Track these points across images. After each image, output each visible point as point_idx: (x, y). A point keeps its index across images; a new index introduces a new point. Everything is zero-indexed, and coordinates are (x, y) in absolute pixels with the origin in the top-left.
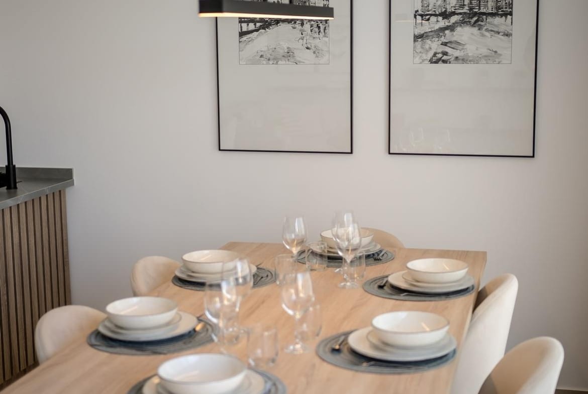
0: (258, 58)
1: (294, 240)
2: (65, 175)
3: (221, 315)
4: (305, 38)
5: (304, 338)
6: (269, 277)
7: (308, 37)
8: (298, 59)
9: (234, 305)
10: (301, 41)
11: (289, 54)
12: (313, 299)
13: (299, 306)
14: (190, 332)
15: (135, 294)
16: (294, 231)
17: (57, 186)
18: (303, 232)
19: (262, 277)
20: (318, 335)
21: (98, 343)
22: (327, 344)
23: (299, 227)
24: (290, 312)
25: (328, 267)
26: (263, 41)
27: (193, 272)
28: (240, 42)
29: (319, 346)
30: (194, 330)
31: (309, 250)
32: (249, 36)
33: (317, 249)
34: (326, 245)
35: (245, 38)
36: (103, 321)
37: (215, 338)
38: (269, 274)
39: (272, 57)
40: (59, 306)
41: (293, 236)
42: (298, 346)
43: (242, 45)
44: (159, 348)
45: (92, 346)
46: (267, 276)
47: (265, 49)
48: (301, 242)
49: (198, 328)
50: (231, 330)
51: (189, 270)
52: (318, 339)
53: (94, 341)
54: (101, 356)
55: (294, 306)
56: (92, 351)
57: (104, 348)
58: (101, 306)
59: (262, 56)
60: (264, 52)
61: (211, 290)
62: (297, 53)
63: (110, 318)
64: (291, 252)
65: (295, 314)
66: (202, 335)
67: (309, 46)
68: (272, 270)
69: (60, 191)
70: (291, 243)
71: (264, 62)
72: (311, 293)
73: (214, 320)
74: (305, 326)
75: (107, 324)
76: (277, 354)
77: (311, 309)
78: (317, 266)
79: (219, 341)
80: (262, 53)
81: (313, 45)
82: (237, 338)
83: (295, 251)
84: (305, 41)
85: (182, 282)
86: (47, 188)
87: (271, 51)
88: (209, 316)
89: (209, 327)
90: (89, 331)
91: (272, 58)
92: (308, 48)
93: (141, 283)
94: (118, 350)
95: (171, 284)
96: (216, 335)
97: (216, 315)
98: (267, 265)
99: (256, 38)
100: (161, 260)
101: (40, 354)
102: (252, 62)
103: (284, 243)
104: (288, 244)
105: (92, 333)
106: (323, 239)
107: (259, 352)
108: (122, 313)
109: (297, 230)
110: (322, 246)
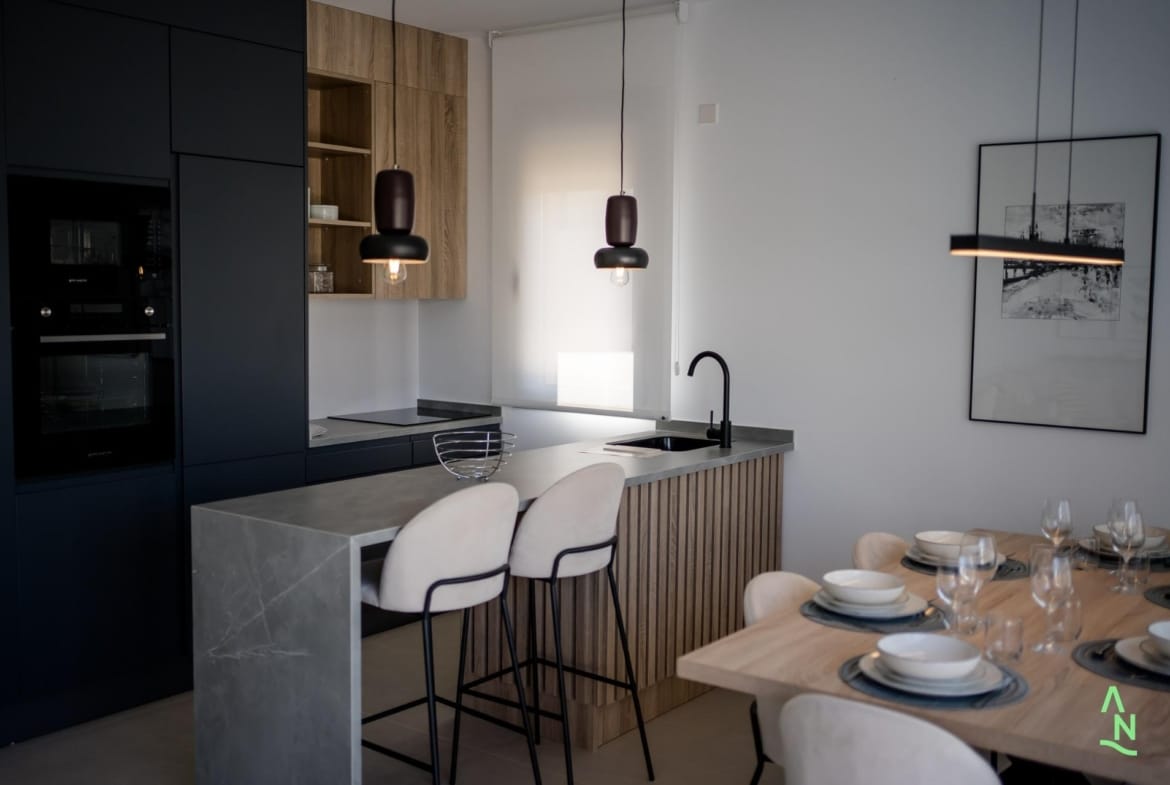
0: (1025, 310)
1: (1054, 530)
2: (784, 438)
3: (956, 595)
4: (1088, 289)
5: (1058, 639)
6: (1021, 571)
7: (1092, 287)
8: (1078, 313)
9: (971, 588)
10: (1082, 291)
11: (1064, 308)
12: (1072, 591)
13: (1053, 598)
14: (918, 615)
15: (855, 567)
16: (1057, 517)
17: (776, 448)
18: (1069, 519)
19: (1012, 570)
20: (1077, 637)
21: (810, 613)
22: (1086, 650)
23: (1063, 513)
24: (1042, 604)
25: (1100, 567)
26: (1032, 291)
27: (928, 554)
28: (1004, 291)
29: (1077, 649)
30: (923, 613)
31: (1075, 547)
32: (1016, 284)
33: (1086, 543)
34: (1099, 540)
35: (1010, 287)
36: (818, 593)
37: (947, 625)
38: (1022, 567)
39: (1043, 311)
40: (767, 570)
41: (1055, 524)
42: (1050, 646)
43: (1006, 295)
44: (881, 627)
45: (805, 615)
46: (1019, 569)
47: (1036, 300)
48: (1065, 533)
49: (928, 612)
50: (967, 618)
51: (923, 551)
52: (1076, 643)
53: (807, 611)
54: (814, 627)
55: (1047, 596)
56: (804, 621)
57: (818, 619)
58: (816, 575)
59: (1031, 309)
60: (1034, 303)
61: (945, 574)
62: (1077, 306)
63: (826, 587)
64: (1050, 542)
65: (1047, 607)
66: (933, 620)
67: (1093, 297)
68: (1025, 562)
69: (778, 455)
70: (1052, 532)
71: (1033, 316)
72: (1069, 585)
73: (948, 601)
74: (1060, 625)
75: (823, 594)
76: (1021, 650)
77: (1069, 605)
78: (1085, 565)
79: (951, 628)
80: (1031, 305)
81: (1099, 298)
82: (974, 628)
83: (1057, 541)
84: (1088, 291)
85: (912, 563)
86: (764, 450)
87: (1043, 303)
88: (942, 596)
89: (939, 612)
90: (802, 602)
91: (1041, 311)
92: (1091, 300)
93: (864, 556)
94: (833, 623)
95: (900, 566)
96: (949, 621)
97: (950, 596)
98: (1020, 557)
99: (1024, 287)
100: (888, 538)
101: (749, 618)
102: (1018, 315)
103: (1043, 530)
104: (1048, 531)
105: (806, 603)
106: (1097, 533)
107: (999, 644)
108: (842, 584)
109: (1061, 516)
110: (1094, 541)
